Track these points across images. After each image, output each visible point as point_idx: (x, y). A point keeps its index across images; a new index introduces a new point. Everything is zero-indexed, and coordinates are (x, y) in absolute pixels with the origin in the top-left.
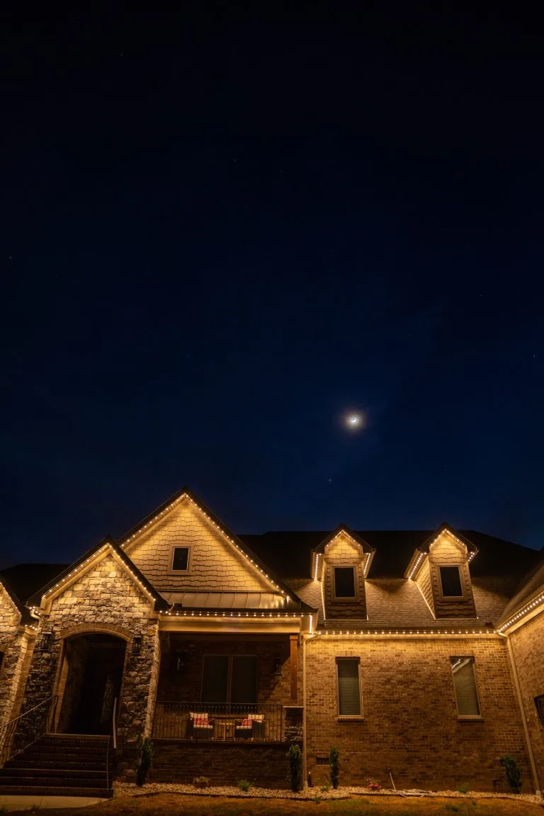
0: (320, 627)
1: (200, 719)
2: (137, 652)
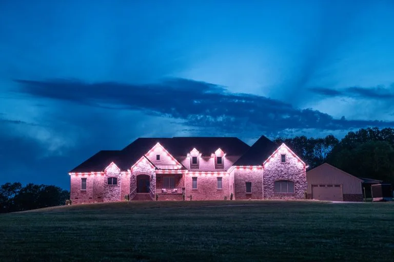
0: (189, 171)
1: (164, 190)
2: (152, 178)
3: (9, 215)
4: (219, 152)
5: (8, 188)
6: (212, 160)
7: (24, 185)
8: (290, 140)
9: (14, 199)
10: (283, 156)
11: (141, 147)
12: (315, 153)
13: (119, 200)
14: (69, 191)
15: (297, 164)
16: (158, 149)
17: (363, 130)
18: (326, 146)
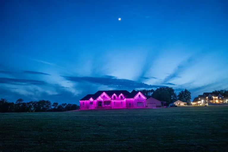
0: (113, 100)
1: (106, 105)
2: (103, 102)
3: (63, 112)
4: (121, 94)
5: (64, 105)
6: (120, 96)
7: (67, 104)
8: (141, 91)
9: (65, 108)
10: (140, 95)
11: (100, 93)
12: (148, 94)
13: (93, 108)
14: (79, 105)
15: (144, 97)
16: (104, 94)
17: (161, 88)
18: (151, 92)
